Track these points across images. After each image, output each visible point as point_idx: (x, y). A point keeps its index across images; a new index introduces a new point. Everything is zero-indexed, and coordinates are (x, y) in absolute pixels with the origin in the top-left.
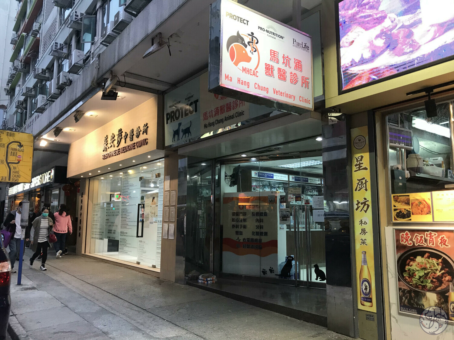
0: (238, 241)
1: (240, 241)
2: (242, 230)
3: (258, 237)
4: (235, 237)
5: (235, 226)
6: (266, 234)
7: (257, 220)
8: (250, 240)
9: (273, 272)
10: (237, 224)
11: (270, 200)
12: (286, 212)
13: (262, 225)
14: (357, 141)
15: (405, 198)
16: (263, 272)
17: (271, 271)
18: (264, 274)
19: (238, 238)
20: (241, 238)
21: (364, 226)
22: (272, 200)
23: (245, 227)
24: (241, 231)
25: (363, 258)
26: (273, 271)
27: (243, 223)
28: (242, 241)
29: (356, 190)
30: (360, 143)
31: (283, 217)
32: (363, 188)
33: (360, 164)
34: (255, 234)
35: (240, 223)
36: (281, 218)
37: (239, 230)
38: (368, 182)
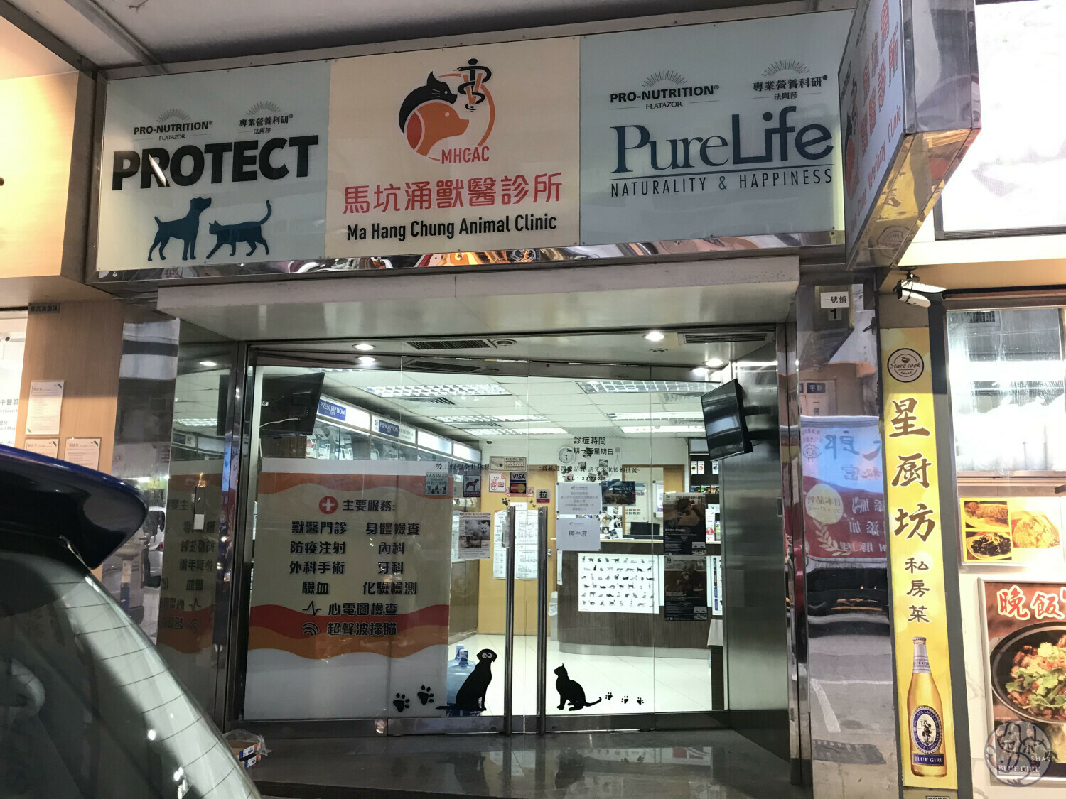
0: (311, 612)
1: (319, 613)
2: (328, 577)
3: (384, 600)
4: (298, 602)
5: (303, 567)
6: (412, 588)
7: (385, 548)
8: (356, 609)
9: (432, 701)
10: (311, 558)
11: (433, 487)
12: (479, 522)
13: (399, 561)
14: (899, 362)
15: (996, 509)
16: (396, 703)
17: (425, 697)
18: (400, 710)
19: (312, 603)
20: (323, 604)
21: (918, 575)
22: (437, 488)
23: (338, 568)
24: (323, 581)
25: (916, 654)
26: (429, 698)
27: (332, 558)
28: (325, 612)
29: (895, 483)
30: (906, 368)
31: (468, 538)
32: (915, 478)
33: (907, 419)
34: (375, 589)
35: (320, 558)
36: (463, 541)
37: (318, 578)
38: (930, 464)
